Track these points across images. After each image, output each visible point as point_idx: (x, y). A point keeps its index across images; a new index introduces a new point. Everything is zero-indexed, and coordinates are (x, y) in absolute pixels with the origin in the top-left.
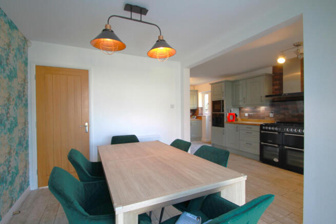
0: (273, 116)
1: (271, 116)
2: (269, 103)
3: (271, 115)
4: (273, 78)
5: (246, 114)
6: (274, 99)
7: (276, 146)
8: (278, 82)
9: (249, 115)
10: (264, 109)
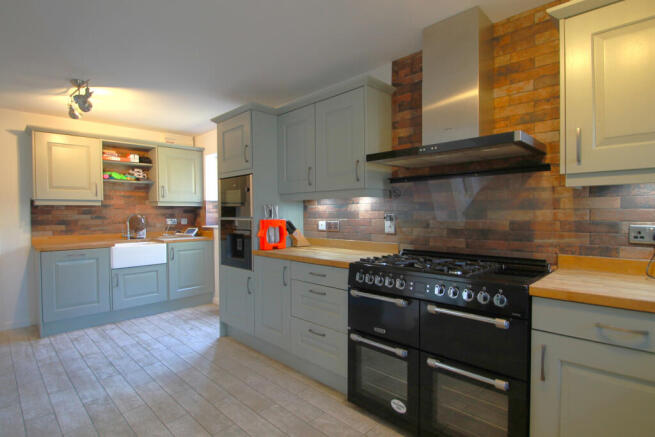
0: (392, 230)
1: (387, 230)
2: (380, 185)
3: (389, 227)
4: (394, 102)
5: (322, 225)
6: (395, 173)
7: (400, 352)
8: (407, 115)
9: (329, 225)
10: (368, 207)
